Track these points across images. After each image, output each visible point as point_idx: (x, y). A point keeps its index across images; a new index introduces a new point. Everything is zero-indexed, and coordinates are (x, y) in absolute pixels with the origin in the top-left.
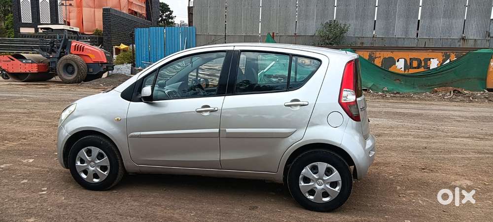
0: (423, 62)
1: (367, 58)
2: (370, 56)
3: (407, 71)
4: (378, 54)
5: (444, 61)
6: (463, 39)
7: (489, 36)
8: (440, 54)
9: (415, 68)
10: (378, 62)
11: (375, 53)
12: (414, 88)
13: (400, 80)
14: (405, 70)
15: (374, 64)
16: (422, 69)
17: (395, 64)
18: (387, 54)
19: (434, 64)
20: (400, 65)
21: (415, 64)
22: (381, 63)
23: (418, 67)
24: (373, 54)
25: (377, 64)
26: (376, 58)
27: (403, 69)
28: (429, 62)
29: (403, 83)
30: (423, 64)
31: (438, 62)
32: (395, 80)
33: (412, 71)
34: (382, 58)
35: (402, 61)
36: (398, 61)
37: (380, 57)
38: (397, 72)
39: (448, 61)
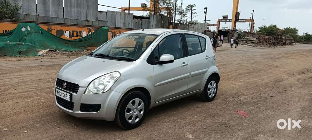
0: (79, 33)
1: (47, 30)
2: (48, 28)
3: (71, 38)
4: (53, 27)
5: (89, 32)
6: (87, 20)
7: (98, 20)
8: (86, 29)
9: (75, 36)
10: (54, 32)
11: (51, 26)
12: (76, 48)
13: (68, 44)
14: (70, 38)
15: (51, 34)
16: (79, 37)
17: (64, 34)
18: (59, 28)
19: (84, 34)
20: (67, 34)
21: (75, 34)
22: (56, 33)
23: (77, 36)
24: (50, 27)
25: (53, 34)
26: (52, 30)
27: (69, 37)
28: (82, 33)
29: (70, 45)
30: (79, 35)
31: (86, 33)
32: (65, 44)
33: (74, 38)
34: (56, 30)
35: (68, 32)
36: (65, 32)
37: (55, 29)
38: (65, 39)
39: (91, 33)
